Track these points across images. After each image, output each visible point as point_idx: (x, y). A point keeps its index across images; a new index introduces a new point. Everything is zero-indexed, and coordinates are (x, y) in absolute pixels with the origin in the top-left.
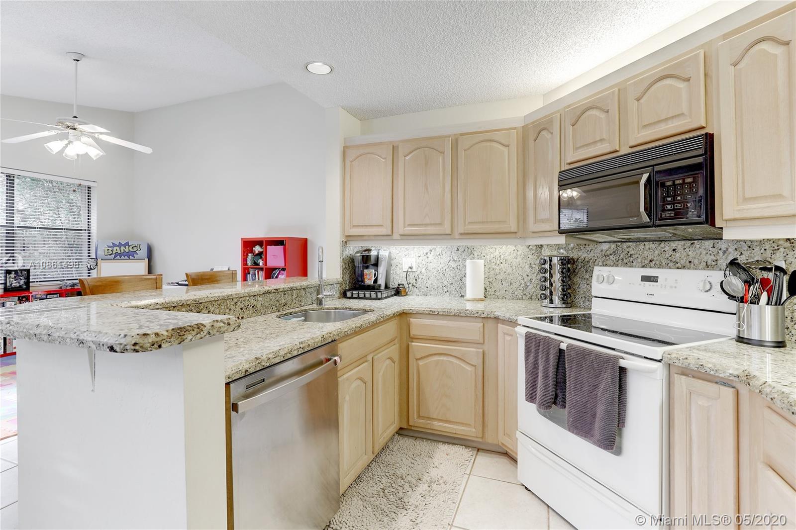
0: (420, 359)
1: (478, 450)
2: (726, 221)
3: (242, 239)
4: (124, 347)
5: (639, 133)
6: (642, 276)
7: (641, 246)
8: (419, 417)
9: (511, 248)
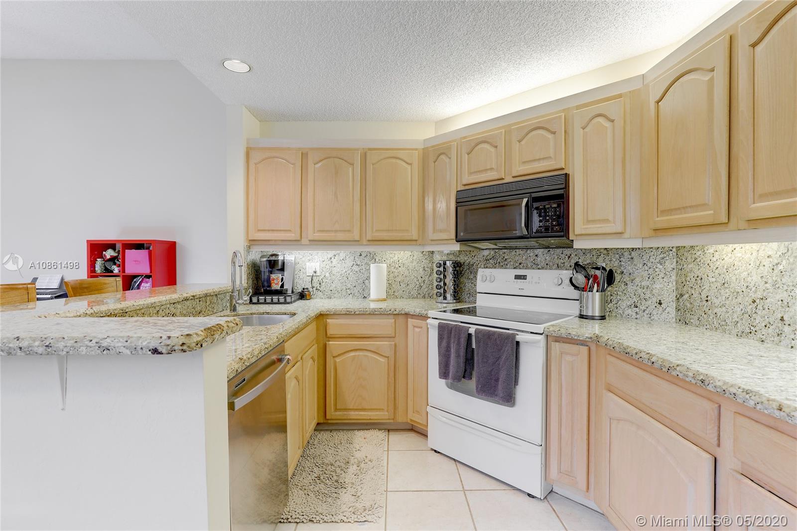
0: (337, 356)
1: (389, 430)
2: (576, 235)
3: (88, 241)
4: (171, 348)
5: (519, 167)
6: (515, 275)
7: (514, 253)
8: (336, 410)
9: (408, 253)
